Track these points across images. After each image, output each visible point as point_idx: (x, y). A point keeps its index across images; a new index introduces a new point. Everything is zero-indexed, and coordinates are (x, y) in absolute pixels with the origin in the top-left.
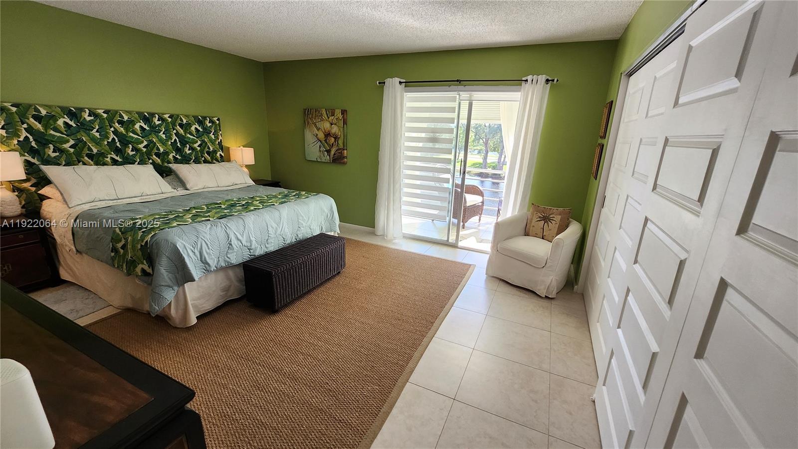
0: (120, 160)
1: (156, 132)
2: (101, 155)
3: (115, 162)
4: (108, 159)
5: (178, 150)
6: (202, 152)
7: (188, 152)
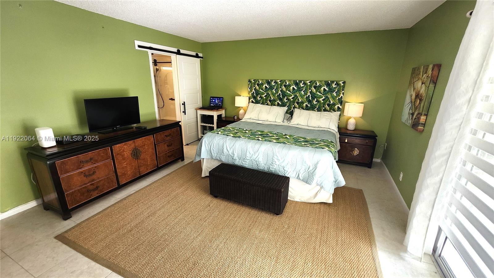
0: (280, 104)
1: (300, 90)
2: (274, 100)
3: (278, 105)
4: (276, 103)
5: (310, 102)
6: (324, 104)
7: (315, 103)
